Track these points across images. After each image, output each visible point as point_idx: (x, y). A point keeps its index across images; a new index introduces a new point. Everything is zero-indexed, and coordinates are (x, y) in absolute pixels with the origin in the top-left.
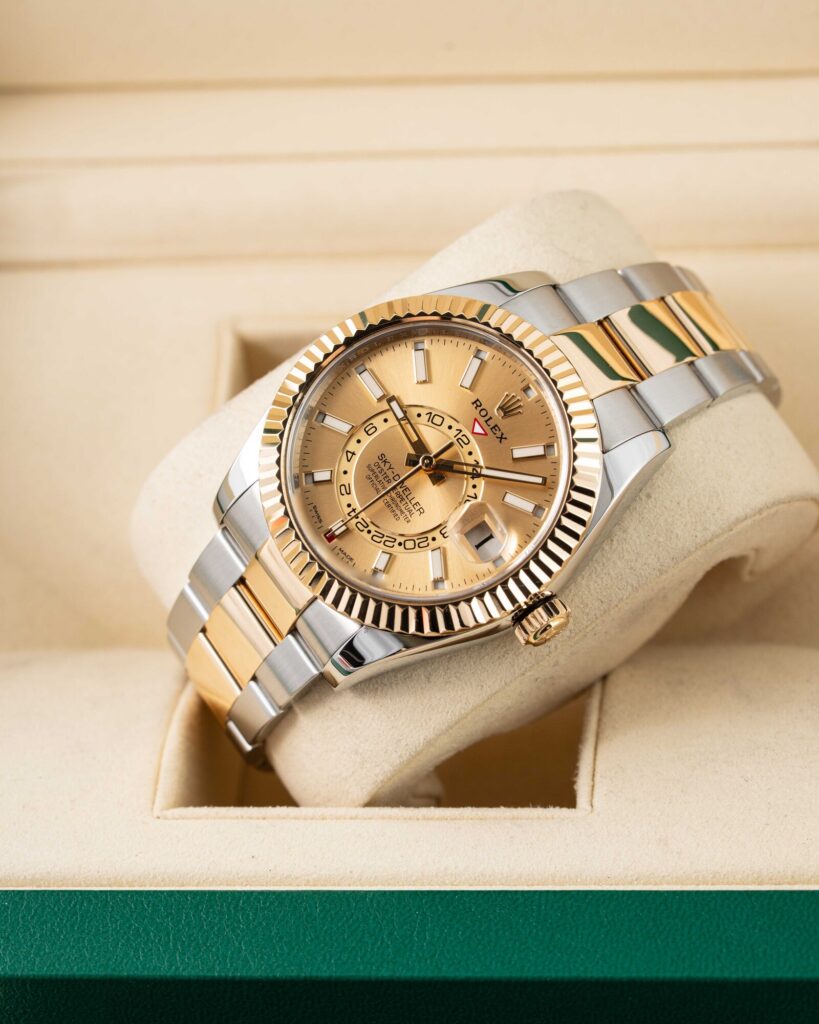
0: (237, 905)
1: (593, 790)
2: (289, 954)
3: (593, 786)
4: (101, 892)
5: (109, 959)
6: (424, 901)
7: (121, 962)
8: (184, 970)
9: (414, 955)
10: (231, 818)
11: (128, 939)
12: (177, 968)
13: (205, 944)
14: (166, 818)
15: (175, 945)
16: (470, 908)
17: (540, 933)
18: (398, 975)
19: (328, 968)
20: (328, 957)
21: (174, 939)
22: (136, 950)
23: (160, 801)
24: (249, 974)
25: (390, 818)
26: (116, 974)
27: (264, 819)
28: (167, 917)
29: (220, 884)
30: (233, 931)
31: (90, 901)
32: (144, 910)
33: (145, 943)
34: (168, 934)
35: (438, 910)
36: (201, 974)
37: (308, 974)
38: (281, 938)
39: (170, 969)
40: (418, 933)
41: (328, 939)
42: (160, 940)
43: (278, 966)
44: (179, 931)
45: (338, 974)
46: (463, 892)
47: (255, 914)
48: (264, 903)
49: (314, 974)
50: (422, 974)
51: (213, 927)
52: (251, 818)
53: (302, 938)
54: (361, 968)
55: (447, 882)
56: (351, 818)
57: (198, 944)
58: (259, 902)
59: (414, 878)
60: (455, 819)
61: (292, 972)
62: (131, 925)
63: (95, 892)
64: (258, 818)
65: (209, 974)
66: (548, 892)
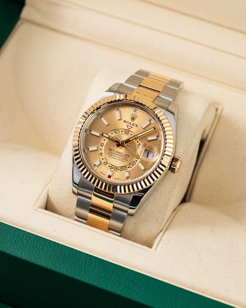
0: (46, 243)
1: (158, 245)
2: (54, 263)
3: (159, 244)
4: (10, 226)
5: (5, 246)
6: (97, 261)
7: (7, 249)
8: (24, 257)
9: (88, 276)
10: (54, 217)
11: (12, 242)
12: (22, 256)
13: (32, 252)
14: (37, 211)
15: (24, 249)
16: (109, 268)
17: (126, 282)
18: (82, 280)
19: (63, 271)
20: (64, 268)
21: (25, 247)
22: (13, 247)
23: (37, 205)
24: (41, 265)
25: (98, 233)
26: (5, 251)
27: (64, 220)
28: (25, 240)
29: (44, 235)
30: (42, 251)
31: (6, 228)
32: (20, 235)
33: (16, 245)
34: (23, 245)
35: (100, 265)
36: (28, 260)
37: (57, 271)
38: (54, 257)
39: (20, 255)
40: (92, 270)
41: (67, 262)
42: (20, 246)
43: (50, 265)
44: (27, 245)
45: (65, 274)
46: (109, 262)
47: (50, 248)
48: (53, 246)
49: (59, 271)
50: (88, 282)
51: (36, 248)
52: (60, 219)
53: (60, 259)
54: (72, 274)
55: (107, 257)
56: (88, 229)
57: (30, 251)
58: (52, 245)
59: (98, 253)
60: (116, 240)
61: (53, 268)
62: (14, 239)
63: (9, 225)
64: (62, 220)
65: (30, 261)
66: (133, 271)
